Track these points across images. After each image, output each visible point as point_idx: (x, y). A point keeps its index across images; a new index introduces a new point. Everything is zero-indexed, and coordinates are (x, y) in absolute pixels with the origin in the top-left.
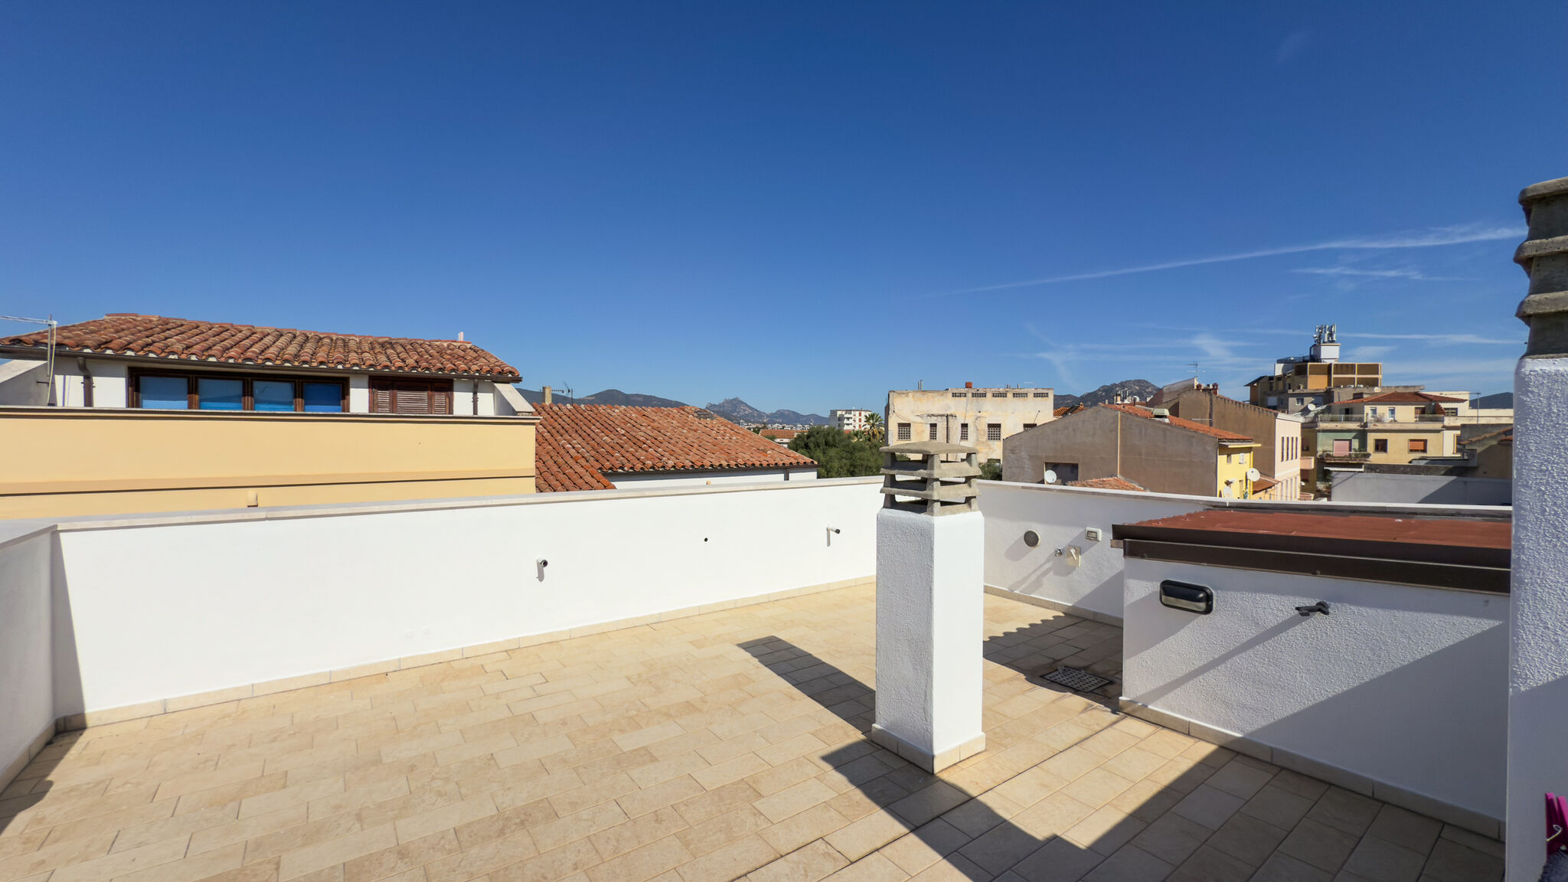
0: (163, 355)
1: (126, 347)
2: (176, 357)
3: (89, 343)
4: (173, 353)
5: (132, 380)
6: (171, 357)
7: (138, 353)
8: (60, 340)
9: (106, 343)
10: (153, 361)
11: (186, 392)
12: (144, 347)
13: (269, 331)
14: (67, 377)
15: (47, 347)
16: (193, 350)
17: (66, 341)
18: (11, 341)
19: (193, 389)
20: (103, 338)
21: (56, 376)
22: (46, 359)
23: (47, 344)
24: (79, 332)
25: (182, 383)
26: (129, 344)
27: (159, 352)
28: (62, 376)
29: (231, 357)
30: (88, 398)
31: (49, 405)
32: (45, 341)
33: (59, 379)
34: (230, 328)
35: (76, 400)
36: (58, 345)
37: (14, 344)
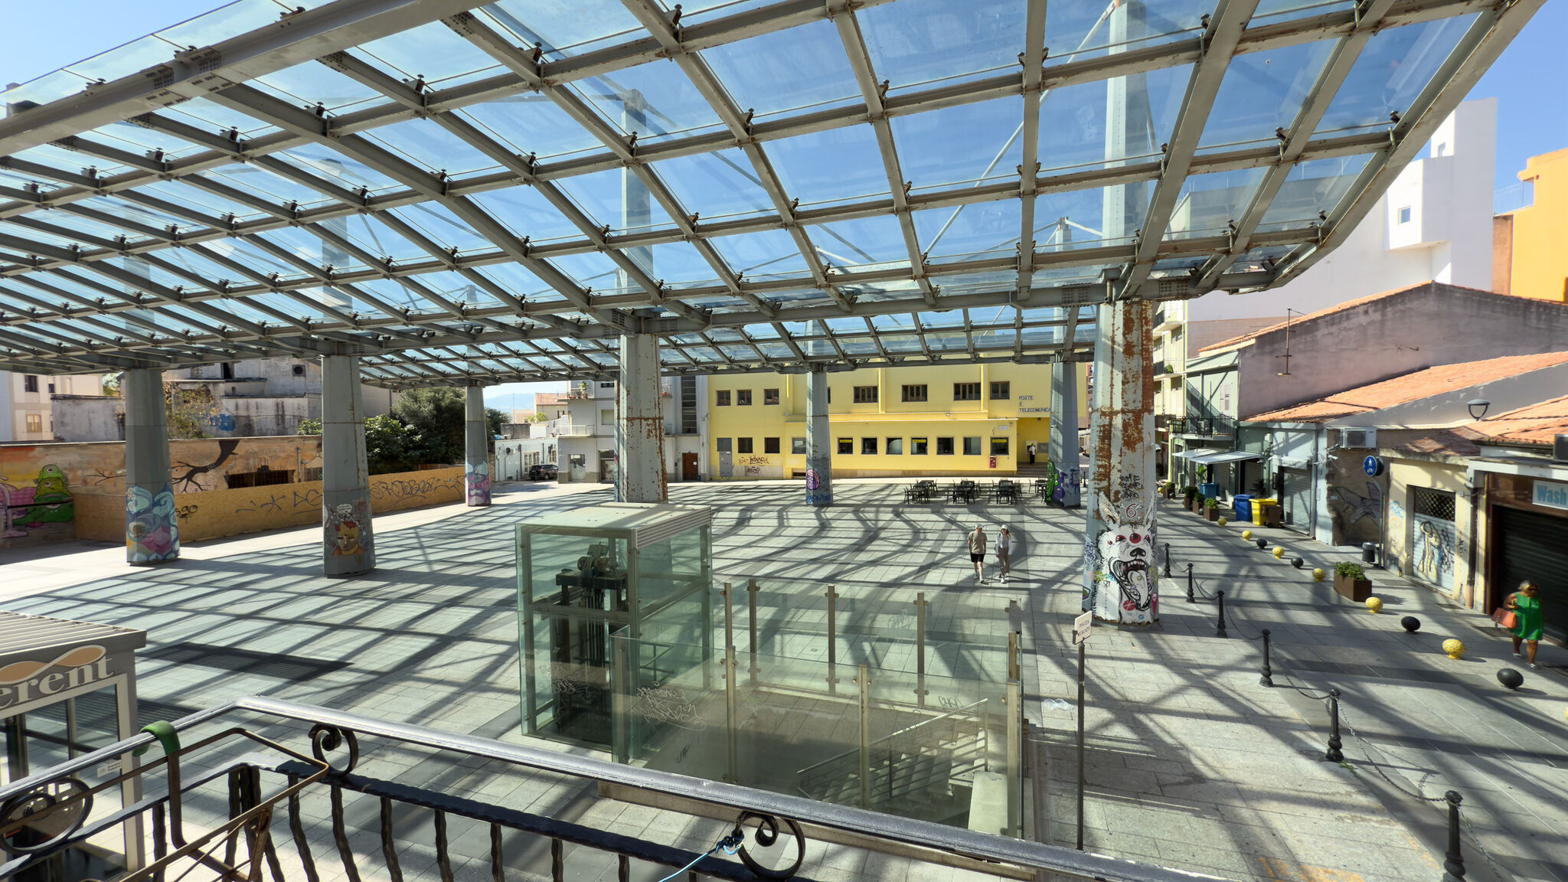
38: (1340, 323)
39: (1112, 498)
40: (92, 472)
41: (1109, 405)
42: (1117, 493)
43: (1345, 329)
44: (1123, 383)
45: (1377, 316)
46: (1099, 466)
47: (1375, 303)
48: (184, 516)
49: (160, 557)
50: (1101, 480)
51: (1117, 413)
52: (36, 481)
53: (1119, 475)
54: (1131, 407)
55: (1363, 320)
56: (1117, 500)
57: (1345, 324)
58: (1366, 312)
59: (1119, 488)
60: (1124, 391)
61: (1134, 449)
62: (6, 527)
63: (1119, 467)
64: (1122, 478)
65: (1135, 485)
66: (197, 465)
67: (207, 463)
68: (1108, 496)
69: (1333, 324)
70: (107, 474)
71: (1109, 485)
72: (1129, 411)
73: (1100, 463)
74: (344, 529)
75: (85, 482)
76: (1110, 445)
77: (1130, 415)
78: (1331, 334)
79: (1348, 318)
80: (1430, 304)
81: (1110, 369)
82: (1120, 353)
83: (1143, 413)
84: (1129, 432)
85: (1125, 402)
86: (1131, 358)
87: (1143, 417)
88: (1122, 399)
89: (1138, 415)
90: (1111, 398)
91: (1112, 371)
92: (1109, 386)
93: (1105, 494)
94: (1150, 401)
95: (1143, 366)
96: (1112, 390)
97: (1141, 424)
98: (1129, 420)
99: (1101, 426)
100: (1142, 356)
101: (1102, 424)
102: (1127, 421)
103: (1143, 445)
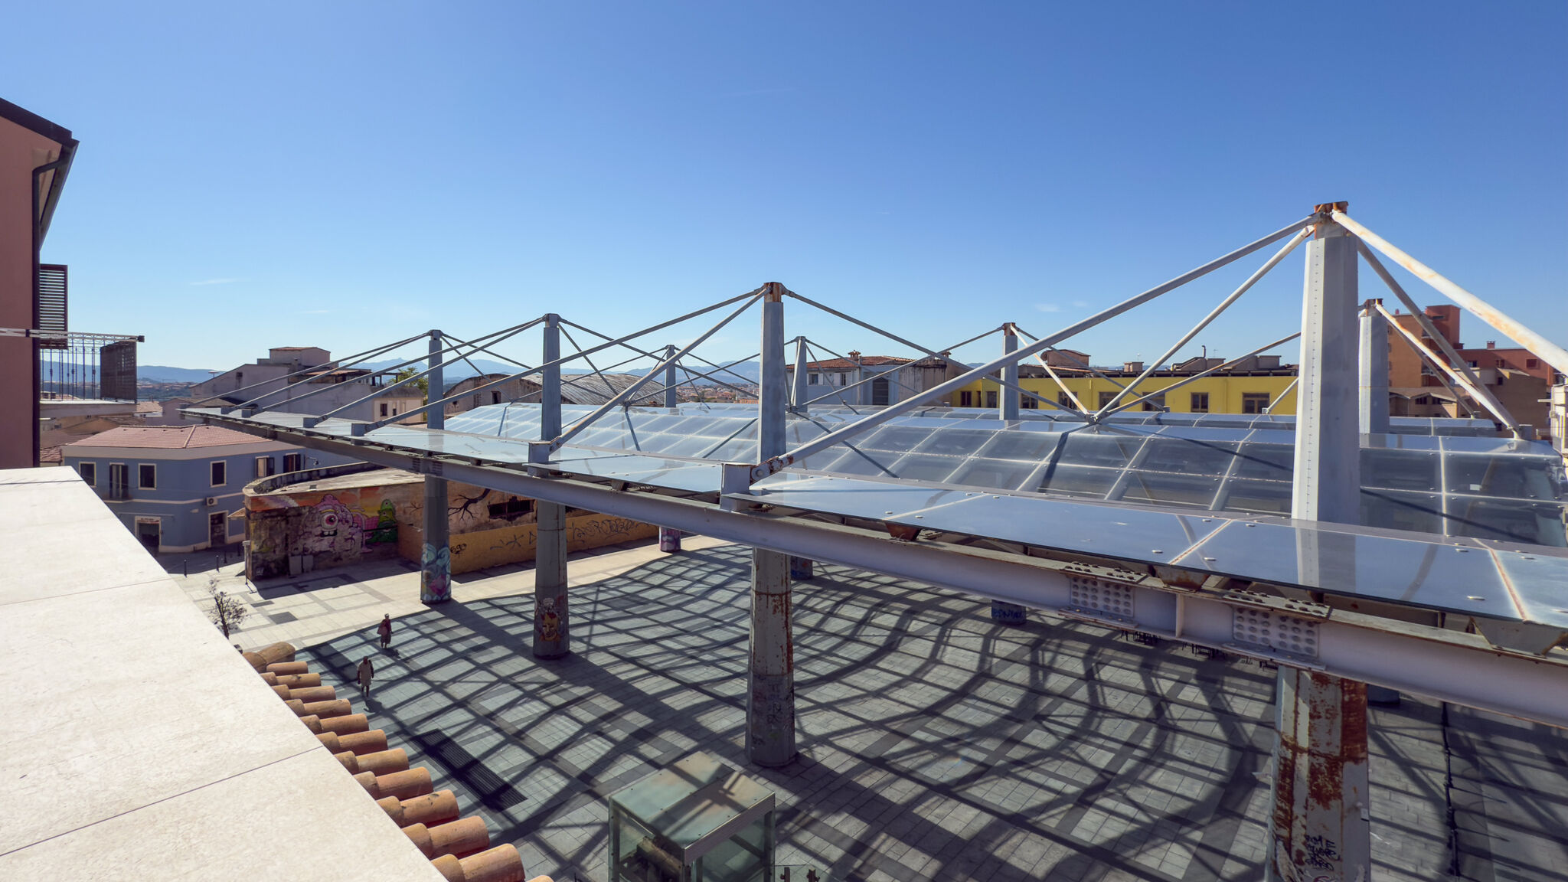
39: (1294, 856)
40: (409, 504)
41: (1291, 734)
42: (1300, 853)
44: (1311, 716)
46: (1278, 807)
48: (457, 552)
49: (439, 598)
50: (1279, 825)
51: (1302, 751)
52: (379, 512)
53: (1304, 831)
54: (1323, 749)
56: (1300, 861)
59: (1303, 849)
60: (1311, 728)
61: (1327, 806)
62: (362, 545)
63: (1303, 821)
64: (1307, 837)
65: (1328, 853)
66: (470, 497)
67: (477, 496)
68: (1288, 851)
70: (417, 506)
71: (1291, 838)
72: (1320, 755)
73: (1279, 804)
74: (548, 619)
75: (405, 512)
76: (1292, 787)
77: (1322, 760)
81: (1294, 693)
82: (1306, 678)
83: (1343, 761)
84: (1319, 781)
85: (1314, 740)
86: (1324, 686)
87: (1342, 767)
88: (1310, 735)
89: (1334, 765)
90: (1296, 729)
91: (1297, 695)
92: (1293, 715)
93: (1284, 844)
94: (1359, 746)
95: (1343, 701)
96: (1296, 721)
97: (1338, 776)
98: (1320, 765)
99: (1281, 757)
100: (1342, 688)
101: (1283, 755)
102: (1317, 766)
103: (1342, 804)
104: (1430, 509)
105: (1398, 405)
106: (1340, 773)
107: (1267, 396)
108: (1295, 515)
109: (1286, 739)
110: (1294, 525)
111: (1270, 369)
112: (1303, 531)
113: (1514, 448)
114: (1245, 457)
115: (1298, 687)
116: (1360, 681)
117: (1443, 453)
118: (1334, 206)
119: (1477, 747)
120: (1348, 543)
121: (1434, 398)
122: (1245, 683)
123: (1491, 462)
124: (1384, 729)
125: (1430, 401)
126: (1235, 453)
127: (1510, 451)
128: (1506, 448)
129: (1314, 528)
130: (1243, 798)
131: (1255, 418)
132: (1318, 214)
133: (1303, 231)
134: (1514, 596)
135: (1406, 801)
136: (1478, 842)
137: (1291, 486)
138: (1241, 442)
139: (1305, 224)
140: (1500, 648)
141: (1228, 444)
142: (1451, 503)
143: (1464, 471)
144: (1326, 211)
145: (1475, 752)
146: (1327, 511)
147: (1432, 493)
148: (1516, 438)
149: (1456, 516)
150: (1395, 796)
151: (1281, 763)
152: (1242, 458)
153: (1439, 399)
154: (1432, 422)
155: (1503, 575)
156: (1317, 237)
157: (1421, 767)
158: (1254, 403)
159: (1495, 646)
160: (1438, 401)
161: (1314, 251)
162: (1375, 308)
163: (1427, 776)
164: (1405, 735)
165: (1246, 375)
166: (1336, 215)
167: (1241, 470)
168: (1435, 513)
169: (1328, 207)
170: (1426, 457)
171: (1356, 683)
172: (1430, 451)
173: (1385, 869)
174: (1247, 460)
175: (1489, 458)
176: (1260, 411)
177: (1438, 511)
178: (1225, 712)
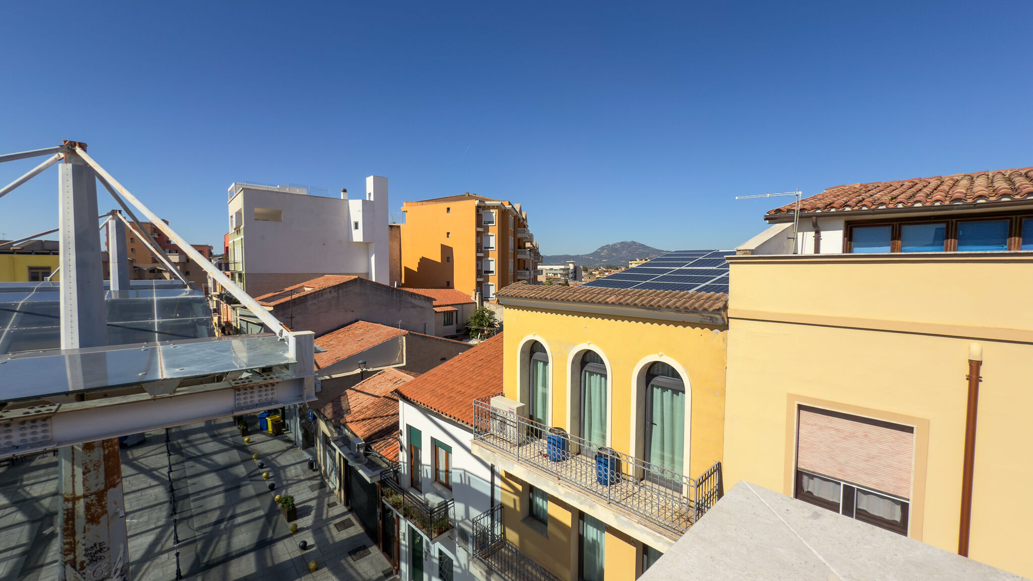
0: (874, 207)
1: (845, 205)
2: (884, 207)
3: (819, 205)
4: (882, 204)
5: (847, 231)
6: (880, 208)
7: (854, 208)
8: (802, 207)
9: (830, 204)
10: (865, 213)
11: (890, 238)
12: (857, 204)
13: (957, 178)
14: (805, 233)
15: (794, 212)
16: (899, 199)
17: (805, 207)
18: (775, 211)
19: (896, 236)
20: (828, 201)
21: (798, 233)
22: (794, 222)
23: (795, 210)
24: (812, 201)
25: (887, 230)
26: (847, 202)
27: (870, 204)
28: (802, 233)
29: (937, 201)
30: (817, 248)
31: (794, 253)
32: (793, 208)
33: (800, 235)
34: (918, 182)
35: (809, 250)
36: (801, 210)
37: (776, 213)
38: (318, 298)
39: (78, 567)
41: (71, 491)
42: (82, 563)
43: (321, 301)
44: (84, 473)
45: (335, 294)
46: (65, 544)
47: (334, 287)
50: (66, 555)
51: (79, 498)
53: (84, 547)
54: (94, 489)
55: (329, 296)
56: (83, 568)
57: (321, 299)
58: (330, 292)
59: (84, 558)
60: (84, 480)
61: (98, 523)
63: (83, 541)
64: (86, 550)
65: (101, 550)
68: (74, 567)
69: (315, 299)
71: (75, 557)
72: (91, 494)
73: (65, 541)
76: (73, 525)
77: (93, 497)
78: (314, 304)
79: (322, 295)
80: (357, 289)
81: (71, 464)
82: (79, 451)
83: (106, 491)
84: (92, 510)
85: (87, 487)
86: (92, 451)
87: (106, 495)
88: (84, 485)
89: (101, 495)
90: (73, 486)
91: (73, 465)
92: (71, 478)
93: (71, 565)
94: (116, 476)
95: (104, 455)
96: (73, 481)
97: (103, 501)
98: (92, 500)
99: (64, 510)
100: (103, 447)
101: (66, 508)
102: (90, 502)
103: (108, 516)
104: (149, 330)
105: (139, 274)
106: (105, 498)
107: (49, 268)
108: (63, 347)
109: (67, 497)
110: (63, 353)
111: (50, 250)
112: (70, 356)
113: (188, 293)
114: (25, 313)
115: (73, 459)
116: (113, 437)
117: (155, 298)
118: (77, 144)
119: (183, 445)
120: (102, 358)
121: (158, 269)
122: (42, 472)
123: (178, 301)
124: (136, 459)
125: (156, 271)
126: (15, 311)
127: (186, 295)
128: (185, 294)
129: (78, 353)
130: (41, 554)
131: (38, 285)
132: (66, 147)
133: (56, 156)
134: (161, 368)
135: (150, 491)
136: (184, 492)
137: (59, 329)
138: (21, 302)
139: (56, 151)
140: (155, 396)
141: (10, 305)
142: (160, 325)
143: (166, 307)
144: (72, 146)
145: (181, 448)
146: (86, 339)
147: (150, 321)
148: (188, 289)
149: (162, 331)
150: (144, 493)
151: (64, 514)
152: (22, 314)
153: (161, 270)
154: (154, 282)
155: (160, 358)
156: (66, 162)
157: (156, 469)
158: (37, 274)
159: (152, 396)
160: (160, 271)
161: (65, 171)
162: (117, 215)
163: (160, 473)
164: (149, 456)
165: (30, 253)
166: (78, 150)
167: (20, 323)
168: (152, 331)
169: (73, 143)
170: (147, 301)
171: (111, 440)
172: (149, 298)
173: (139, 536)
174: (27, 315)
175: (177, 299)
176: (43, 280)
177: (153, 330)
178: (25, 500)
